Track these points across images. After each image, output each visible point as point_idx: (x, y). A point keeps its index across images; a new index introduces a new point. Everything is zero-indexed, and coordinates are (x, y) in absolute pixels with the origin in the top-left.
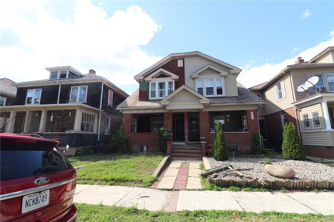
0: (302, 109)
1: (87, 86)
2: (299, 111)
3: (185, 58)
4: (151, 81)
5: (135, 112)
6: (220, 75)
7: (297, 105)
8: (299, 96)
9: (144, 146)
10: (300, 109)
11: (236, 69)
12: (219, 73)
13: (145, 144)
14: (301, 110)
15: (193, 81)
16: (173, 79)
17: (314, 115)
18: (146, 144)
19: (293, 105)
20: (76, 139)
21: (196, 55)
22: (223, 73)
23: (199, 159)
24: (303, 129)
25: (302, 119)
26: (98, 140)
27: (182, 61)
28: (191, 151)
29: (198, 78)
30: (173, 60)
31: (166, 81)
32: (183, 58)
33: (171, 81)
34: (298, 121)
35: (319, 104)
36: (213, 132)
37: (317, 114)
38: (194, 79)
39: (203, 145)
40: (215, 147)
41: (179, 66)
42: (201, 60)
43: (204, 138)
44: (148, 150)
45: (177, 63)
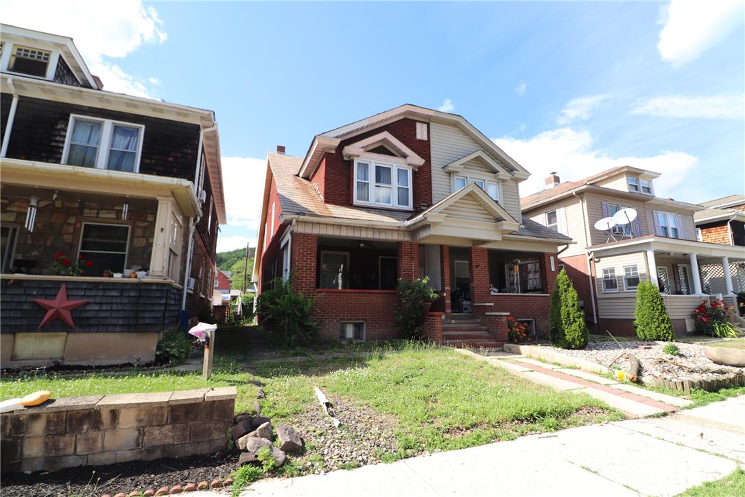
0: (601, 259)
1: (143, 127)
2: (595, 262)
3: (431, 123)
4: (358, 157)
5: (330, 232)
6: (495, 177)
7: (595, 252)
8: (598, 237)
9: (348, 326)
10: (597, 258)
11: (521, 172)
12: (495, 172)
13: (348, 319)
14: (599, 261)
15: (448, 178)
16: (408, 165)
17: (627, 269)
18: (351, 319)
19: (586, 252)
20: (163, 301)
21: (455, 124)
22: (503, 173)
23: (498, 349)
24: (602, 291)
25: (600, 275)
26: (184, 308)
27: (425, 126)
28: (469, 333)
29: (458, 174)
30: (405, 119)
31: (394, 164)
32: (427, 121)
33: (405, 167)
34: (593, 278)
35: (642, 253)
36: (495, 292)
37: (635, 268)
38: (449, 173)
39: (504, 320)
40: (563, 322)
41: (419, 137)
42: (463, 136)
43: (493, 304)
44: (357, 335)
45: (415, 130)
